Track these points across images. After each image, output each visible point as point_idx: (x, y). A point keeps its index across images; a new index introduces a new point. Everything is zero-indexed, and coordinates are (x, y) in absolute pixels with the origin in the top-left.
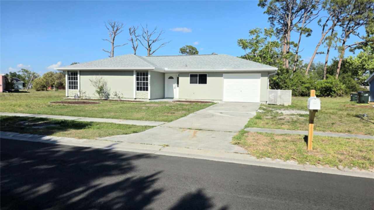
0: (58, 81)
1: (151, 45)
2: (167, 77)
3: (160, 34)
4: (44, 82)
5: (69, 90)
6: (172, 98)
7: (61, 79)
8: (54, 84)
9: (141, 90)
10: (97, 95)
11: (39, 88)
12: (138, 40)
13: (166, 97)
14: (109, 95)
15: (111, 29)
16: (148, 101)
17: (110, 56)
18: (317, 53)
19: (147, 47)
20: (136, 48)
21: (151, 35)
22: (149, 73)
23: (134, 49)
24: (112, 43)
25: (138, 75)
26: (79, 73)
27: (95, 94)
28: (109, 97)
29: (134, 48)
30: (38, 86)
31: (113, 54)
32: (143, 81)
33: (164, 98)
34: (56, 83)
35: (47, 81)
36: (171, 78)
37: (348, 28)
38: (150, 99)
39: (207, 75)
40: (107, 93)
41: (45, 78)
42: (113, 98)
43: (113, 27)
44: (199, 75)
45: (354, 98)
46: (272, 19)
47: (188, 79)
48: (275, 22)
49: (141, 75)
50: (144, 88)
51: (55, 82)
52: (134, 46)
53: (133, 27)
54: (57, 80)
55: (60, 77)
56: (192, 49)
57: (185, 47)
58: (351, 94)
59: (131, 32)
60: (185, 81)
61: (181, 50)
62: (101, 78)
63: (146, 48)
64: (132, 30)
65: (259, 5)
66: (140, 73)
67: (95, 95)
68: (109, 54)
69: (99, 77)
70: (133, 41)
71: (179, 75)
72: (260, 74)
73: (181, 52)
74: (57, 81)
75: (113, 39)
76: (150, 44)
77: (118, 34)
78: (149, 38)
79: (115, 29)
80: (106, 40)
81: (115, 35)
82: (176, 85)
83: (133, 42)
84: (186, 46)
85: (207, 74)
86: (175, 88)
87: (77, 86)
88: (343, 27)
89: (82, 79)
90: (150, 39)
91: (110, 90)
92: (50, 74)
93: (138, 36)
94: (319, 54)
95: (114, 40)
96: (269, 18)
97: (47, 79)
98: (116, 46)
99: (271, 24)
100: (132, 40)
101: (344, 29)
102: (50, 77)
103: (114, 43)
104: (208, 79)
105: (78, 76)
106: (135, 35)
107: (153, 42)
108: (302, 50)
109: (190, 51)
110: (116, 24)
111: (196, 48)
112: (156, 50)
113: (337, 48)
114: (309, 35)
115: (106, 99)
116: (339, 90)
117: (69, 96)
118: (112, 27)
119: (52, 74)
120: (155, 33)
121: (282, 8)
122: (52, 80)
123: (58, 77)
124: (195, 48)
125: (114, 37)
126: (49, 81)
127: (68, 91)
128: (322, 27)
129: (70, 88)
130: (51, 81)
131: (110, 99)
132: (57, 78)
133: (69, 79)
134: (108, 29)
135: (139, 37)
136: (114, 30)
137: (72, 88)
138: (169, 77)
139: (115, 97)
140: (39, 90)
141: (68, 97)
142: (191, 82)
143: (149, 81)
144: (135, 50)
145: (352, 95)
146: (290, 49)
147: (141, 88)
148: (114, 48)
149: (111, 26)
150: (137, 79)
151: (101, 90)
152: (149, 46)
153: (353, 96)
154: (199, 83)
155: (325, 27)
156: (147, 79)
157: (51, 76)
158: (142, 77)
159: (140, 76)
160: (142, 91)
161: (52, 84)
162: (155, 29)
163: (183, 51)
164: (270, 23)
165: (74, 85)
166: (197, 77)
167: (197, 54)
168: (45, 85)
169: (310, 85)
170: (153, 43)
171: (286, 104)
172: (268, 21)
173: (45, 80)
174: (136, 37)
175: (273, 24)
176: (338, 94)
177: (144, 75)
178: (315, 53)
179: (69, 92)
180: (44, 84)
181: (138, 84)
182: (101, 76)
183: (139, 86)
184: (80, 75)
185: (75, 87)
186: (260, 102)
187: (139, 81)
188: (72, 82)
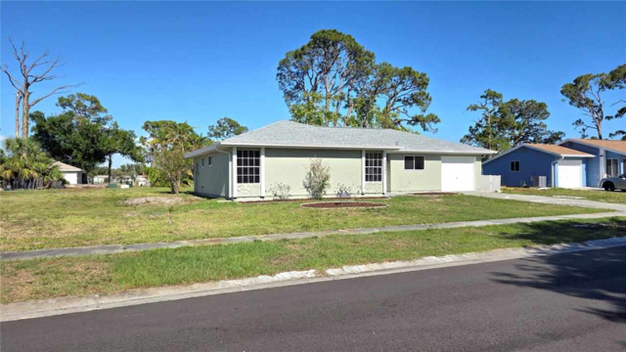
3: (52, 67)
5: (239, 184)
9: (371, 180)
22: (384, 154)
25: (367, 157)
26: (263, 152)
32: (375, 166)
38: (383, 194)
39: (425, 158)
44: (416, 157)
47: (403, 162)
49: (372, 158)
50: (375, 177)
57: (75, 95)
60: (398, 165)
85: (424, 156)
87: (258, 177)
90: (29, 74)
104: (426, 162)
105: (262, 157)
112: (42, 99)
115: (314, 197)
117: (237, 196)
127: (236, 187)
129: (241, 182)
133: (239, 163)
141: (235, 197)
142: (407, 167)
143: (383, 167)
147: (371, 176)
150: (367, 163)
154: (416, 168)
156: (380, 164)
158: (373, 160)
159: (370, 158)
160: (373, 182)
165: (250, 175)
166: (413, 159)
179: (238, 189)
181: (367, 170)
183: (369, 174)
184: (267, 156)
185: (251, 178)
186: (476, 191)
187: (369, 167)
188: (245, 170)
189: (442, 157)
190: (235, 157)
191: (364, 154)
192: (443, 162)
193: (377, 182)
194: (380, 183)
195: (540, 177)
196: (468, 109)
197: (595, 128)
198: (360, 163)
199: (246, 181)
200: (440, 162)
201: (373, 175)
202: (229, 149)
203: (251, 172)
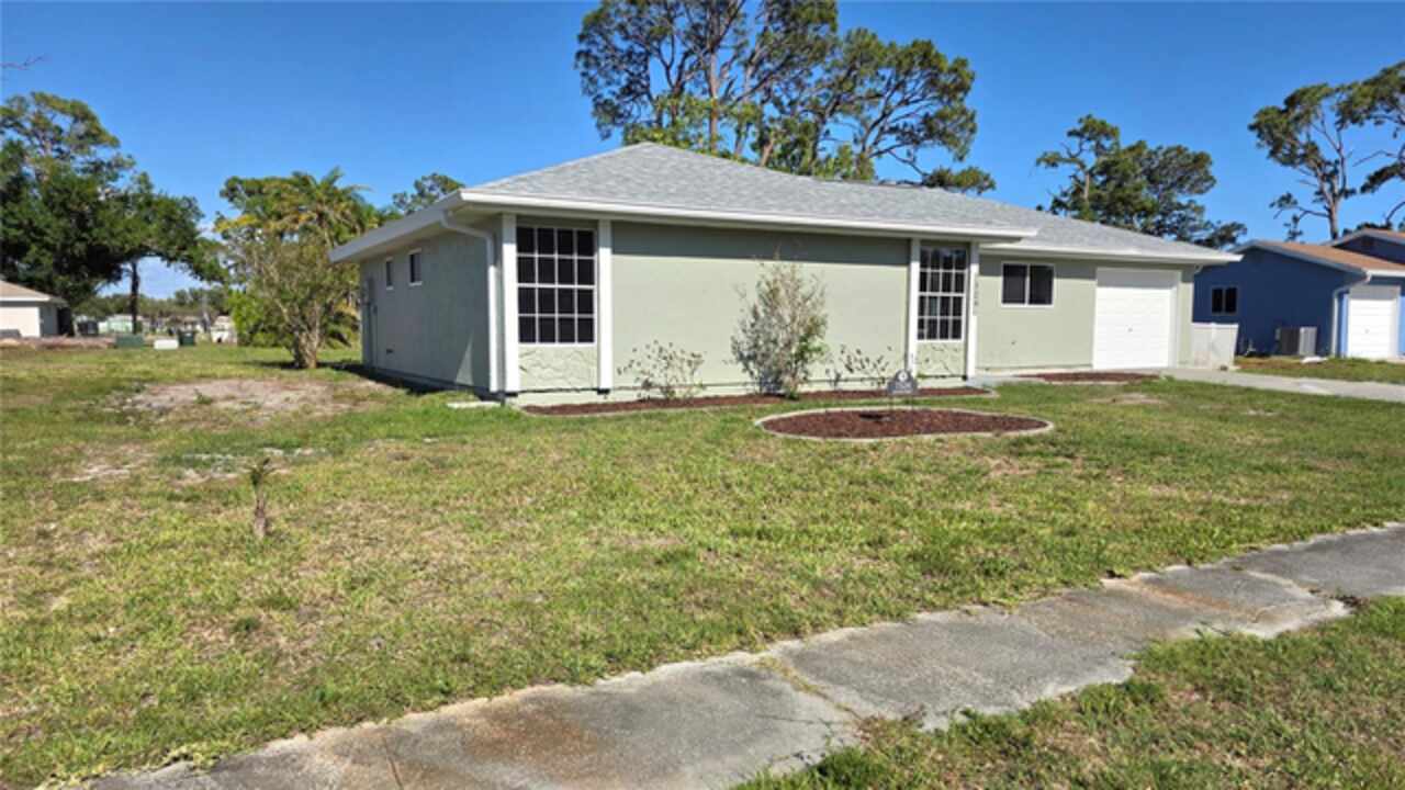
9: (932, 334)
25: (922, 262)
26: (604, 234)
32: (944, 290)
39: (1054, 272)
44: (1032, 267)
47: (997, 283)
49: (935, 264)
50: (944, 324)
66: (934, 252)
72: (1179, 274)
85: (1054, 265)
87: (589, 324)
104: (1058, 284)
105: (603, 255)
115: (765, 390)
117: (521, 386)
127: (521, 357)
129: (527, 337)
133: (524, 272)
141: (514, 393)
142: (1008, 297)
143: (969, 294)
147: (931, 324)
150: (922, 282)
154: (1031, 302)
156: (960, 284)
158: (941, 271)
159: (932, 266)
160: (938, 342)
165: (559, 318)
166: (1024, 276)
177: (947, 263)
179: (524, 362)
181: (922, 305)
183: (926, 317)
184: (619, 251)
185: (566, 324)
187: (928, 294)
188: (546, 296)
189: (1100, 270)
190: (510, 252)
191: (916, 251)
192: (1101, 284)
193: (950, 341)
194: (958, 343)
195: (1302, 330)
196: (1038, 162)
197: (1324, 215)
198: (903, 282)
199: (547, 337)
200: (1094, 283)
201: (939, 318)
202: (490, 220)
203: (566, 307)
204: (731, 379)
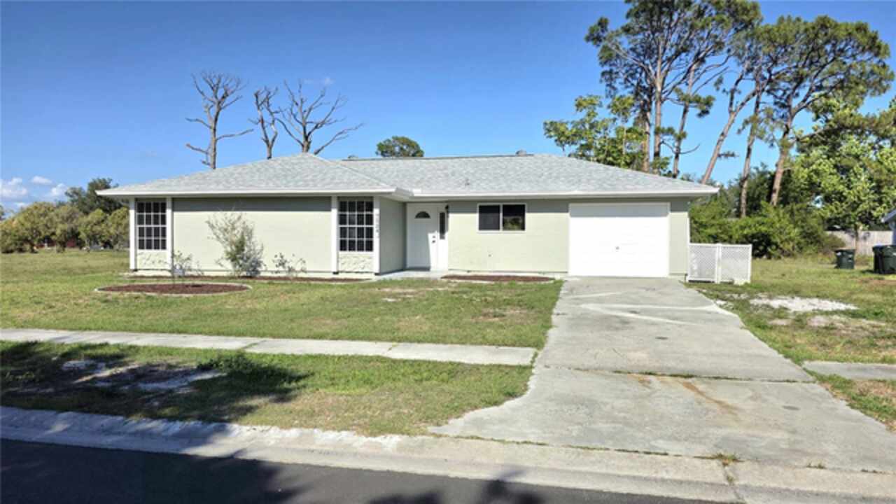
0: (67, 226)
1: (310, 133)
2: (411, 212)
3: (333, 109)
4: (27, 229)
5: (139, 251)
6: (427, 269)
7: (73, 220)
8: (53, 234)
9: (352, 248)
10: (228, 265)
11: (11, 244)
12: (276, 121)
13: (409, 265)
14: (258, 264)
15: (209, 93)
16: (375, 278)
17: (205, 160)
18: (719, 156)
19: (302, 140)
20: (273, 140)
21: (310, 109)
22: (376, 203)
23: (268, 145)
24: (210, 127)
25: (342, 207)
26: (169, 204)
27: (223, 262)
28: (259, 269)
29: (267, 141)
30: (9, 241)
31: (215, 156)
32: (359, 224)
33: (403, 269)
34: (58, 232)
35: (35, 227)
36: (424, 215)
37: (785, 97)
38: (376, 274)
39: (526, 209)
40: (252, 258)
41: (29, 220)
42: (277, 272)
43: (215, 89)
44: (504, 206)
45: (844, 260)
46: (609, 76)
47: (475, 218)
48: (618, 84)
49: (352, 210)
50: (360, 243)
51: (55, 228)
52: (266, 137)
53: (265, 88)
54: (62, 223)
55: (70, 217)
56: (408, 146)
57: (392, 140)
58: (837, 252)
59: (260, 102)
60: (464, 224)
61: (380, 147)
62: (239, 218)
63: (299, 142)
64: (262, 97)
65: (588, 39)
66: (350, 203)
67: (222, 266)
68: (203, 157)
69: (232, 215)
70: (265, 124)
71: (447, 207)
72: (669, 204)
73: (380, 152)
74: (61, 226)
75: (214, 118)
76: (307, 133)
77: (227, 105)
78: (307, 116)
79: (221, 93)
80: (197, 120)
81: (220, 109)
82: (437, 234)
83: (264, 128)
84: (393, 138)
85: (526, 204)
86: (434, 242)
87: (164, 242)
88: (776, 97)
89: (178, 222)
90: (307, 120)
91: (262, 250)
92: (43, 209)
93: (277, 112)
94: (723, 157)
95: (216, 120)
96: (603, 74)
97: (33, 223)
98: (221, 135)
99: (608, 88)
100: (262, 121)
101: (778, 100)
102: (41, 215)
103: (217, 128)
104: (530, 217)
105: (169, 212)
106: (269, 110)
107: (316, 127)
108: (696, 148)
109: (402, 149)
110: (223, 79)
111: (418, 143)
112: (323, 148)
113: (775, 144)
114: (705, 112)
115: (249, 275)
116: (786, 240)
117: (138, 267)
118: (212, 88)
119: (49, 209)
120: (321, 104)
121: (633, 50)
122: (49, 225)
123: (66, 215)
124: (415, 143)
125: (218, 114)
126: (41, 229)
127: (136, 255)
128: (727, 93)
129: (141, 247)
130: (46, 225)
131: (262, 274)
132: (63, 218)
133: (140, 220)
134: (202, 93)
135: (280, 114)
136: (216, 97)
137: (149, 247)
138: (416, 214)
139: (281, 268)
140: (11, 252)
141: (136, 270)
142: (484, 226)
143: (375, 225)
144: (270, 147)
145: (839, 254)
146: (662, 145)
147: (352, 243)
148: (218, 142)
149: (210, 85)
150: (342, 220)
151: (239, 252)
152: (306, 138)
153: (843, 255)
154: (505, 228)
155: (736, 95)
156: (370, 220)
157: (45, 215)
158: (356, 213)
159: (350, 211)
160: (356, 253)
161: (48, 234)
162: (322, 96)
163: (385, 150)
164: (604, 84)
165: (154, 239)
166: (499, 212)
167: (422, 156)
168: (30, 238)
169: (719, 231)
170: (316, 130)
171: (739, 281)
172: (601, 81)
173: (28, 225)
174: (271, 114)
175: (614, 89)
176: (783, 252)
177: (360, 209)
178: (716, 155)
179: (139, 257)
180: (27, 233)
181: (343, 232)
182: (238, 213)
183: (347, 239)
184: (173, 210)
185: (156, 242)
186: (670, 277)
187: (347, 226)
188: (149, 230)
189: (571, 205)
190: (132, 213)
192: (572, 216)
193: (365, 253)
194: (369, 253)
198: (328, 220)
200: (567, 215)
201: (356, 239)
202: (126, 199)
203: (157, 235)
204: (228, 268)
